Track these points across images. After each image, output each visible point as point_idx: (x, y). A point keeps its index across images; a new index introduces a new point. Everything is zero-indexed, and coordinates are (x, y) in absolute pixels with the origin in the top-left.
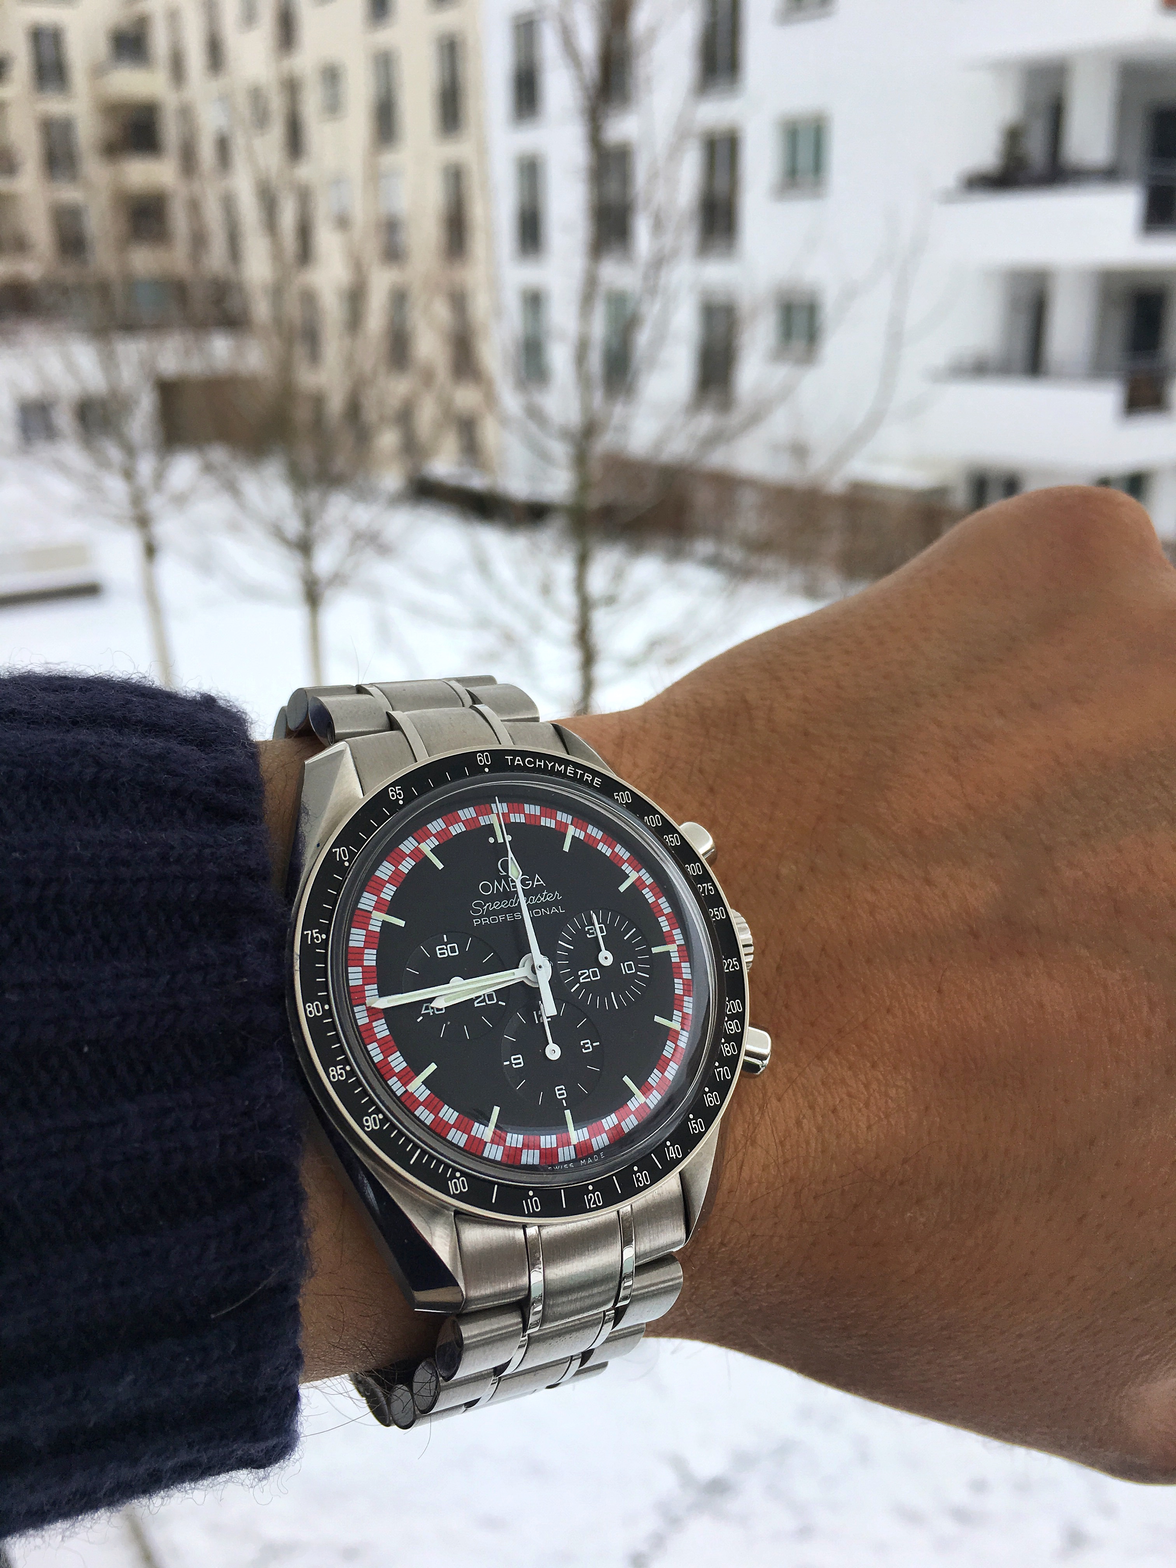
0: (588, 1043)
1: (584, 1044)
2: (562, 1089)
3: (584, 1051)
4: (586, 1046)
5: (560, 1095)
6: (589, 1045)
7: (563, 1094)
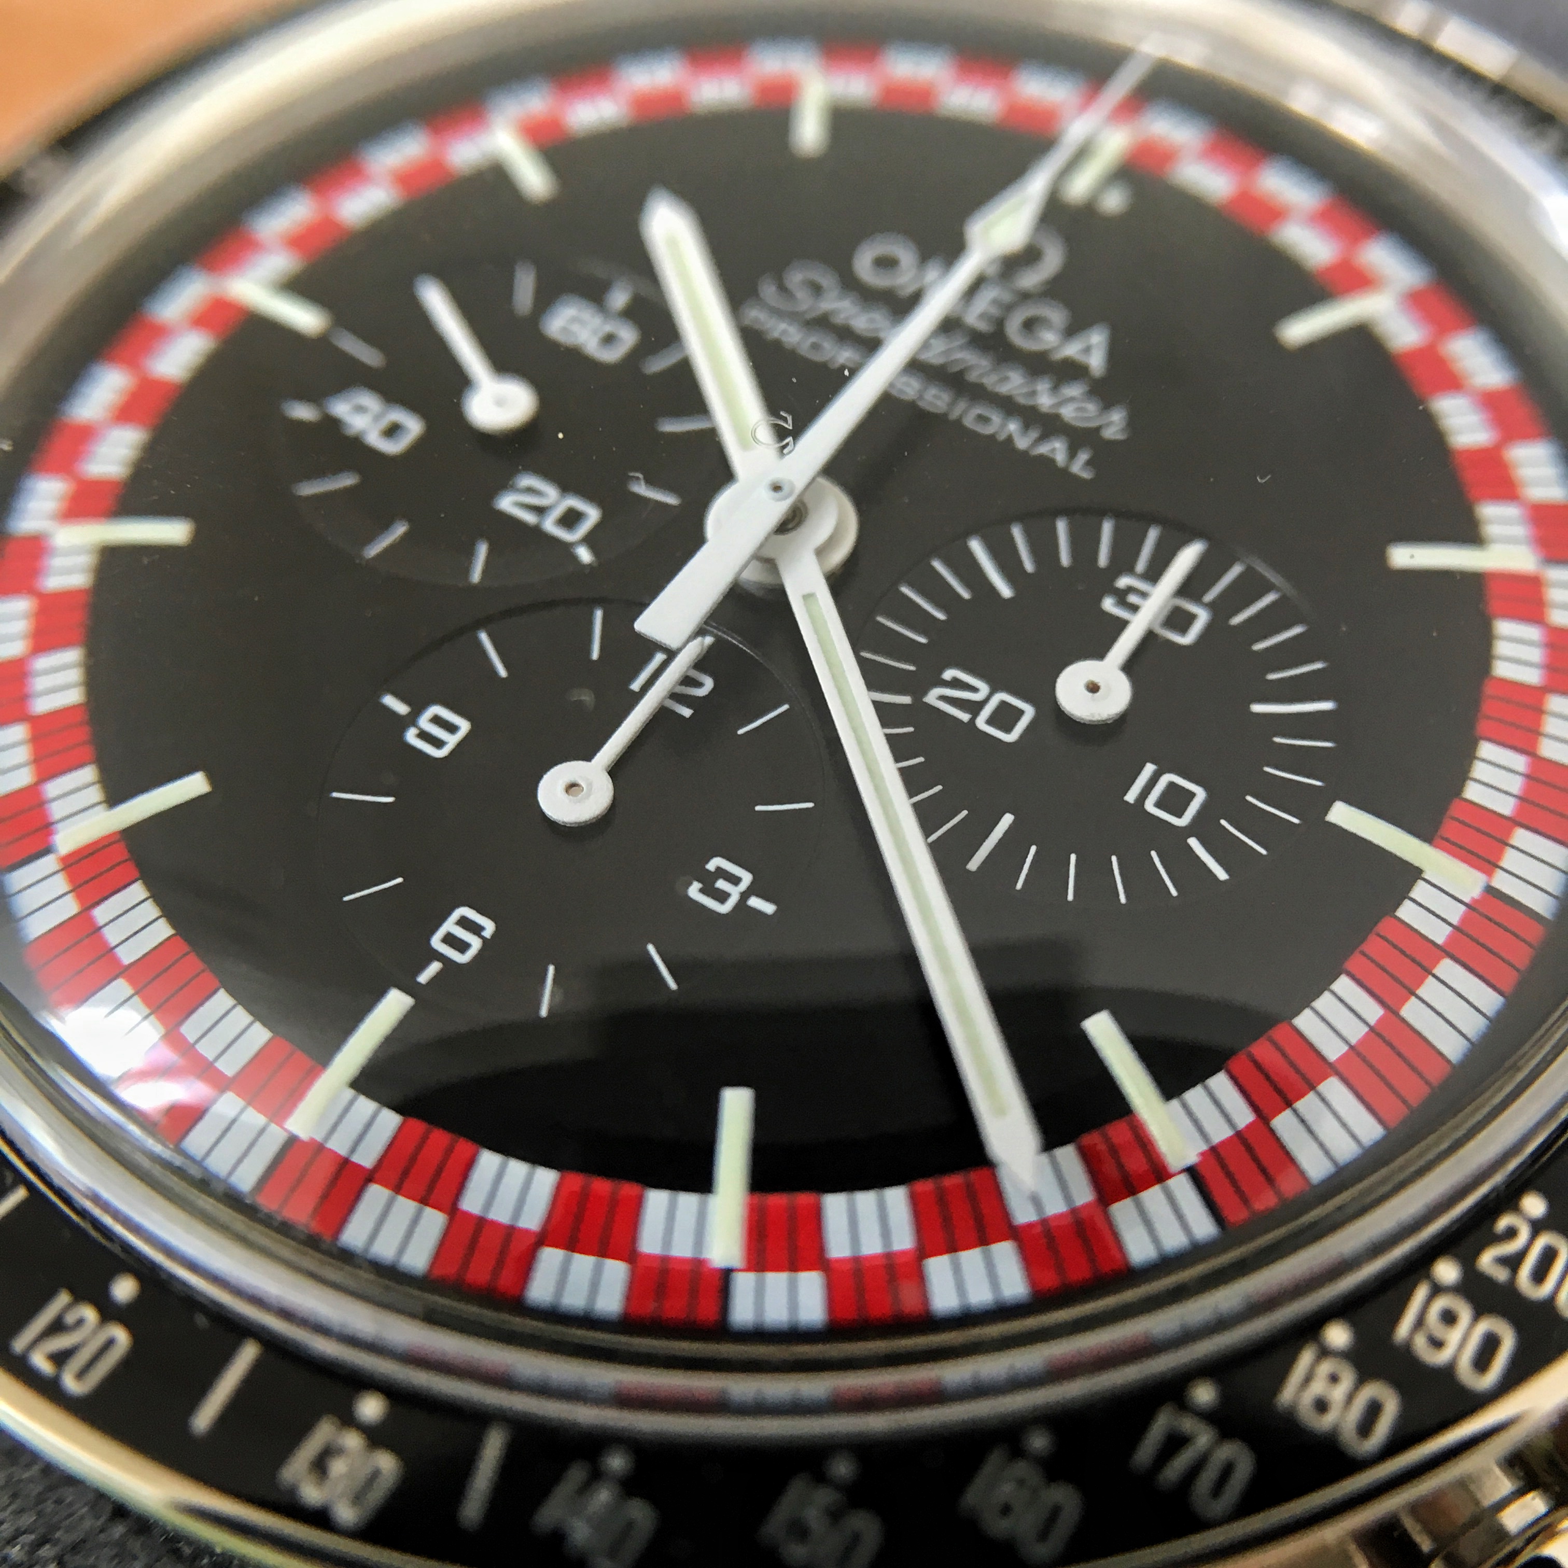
0: (735, 880)
1: (721, 873)
2: (476, 929)
3: (694, 891)
4: (721, 884)
5: (450, 939)
6: (735, 893)
7: (462, 946)
